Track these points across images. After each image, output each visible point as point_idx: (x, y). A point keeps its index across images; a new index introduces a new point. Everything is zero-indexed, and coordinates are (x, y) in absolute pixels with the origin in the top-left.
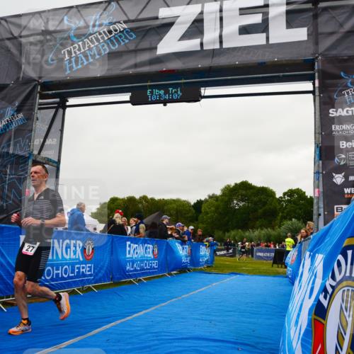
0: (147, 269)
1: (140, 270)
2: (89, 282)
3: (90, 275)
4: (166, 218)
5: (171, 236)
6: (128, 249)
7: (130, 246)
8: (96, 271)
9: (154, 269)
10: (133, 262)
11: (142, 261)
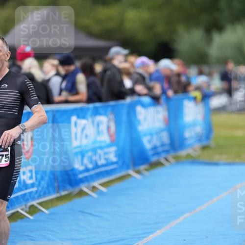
0: (103, 166)
1: (94, 169)
2: (31, 196)
3: (33, 185)
4: (118, 53)
5: (132, 92)
6: (73, 130)
7: (76, 124)
8: (39, 177)
9: (113, 163)
10: (82, 154)
11: (94, 151)
